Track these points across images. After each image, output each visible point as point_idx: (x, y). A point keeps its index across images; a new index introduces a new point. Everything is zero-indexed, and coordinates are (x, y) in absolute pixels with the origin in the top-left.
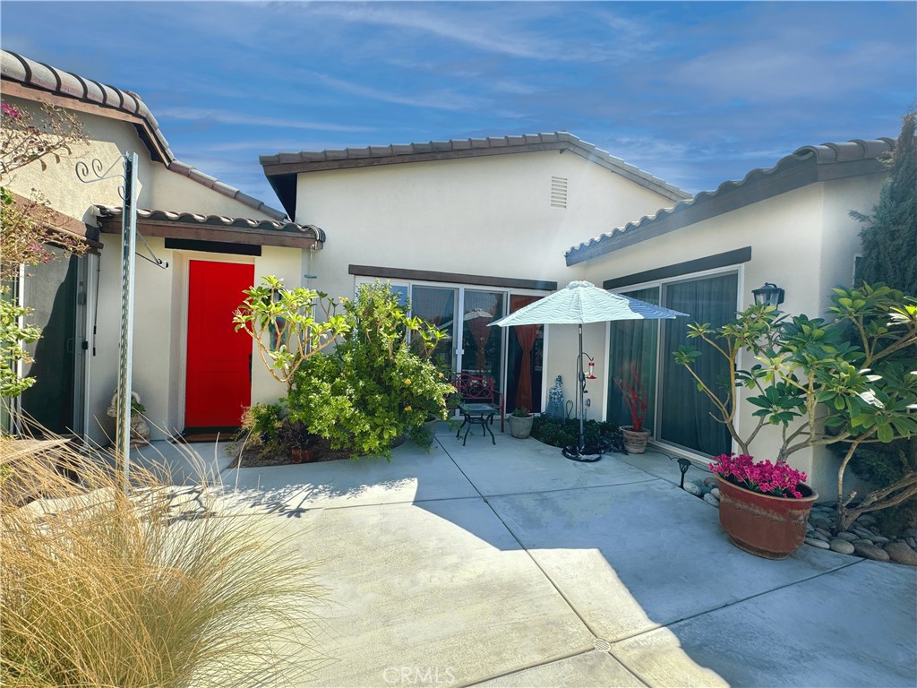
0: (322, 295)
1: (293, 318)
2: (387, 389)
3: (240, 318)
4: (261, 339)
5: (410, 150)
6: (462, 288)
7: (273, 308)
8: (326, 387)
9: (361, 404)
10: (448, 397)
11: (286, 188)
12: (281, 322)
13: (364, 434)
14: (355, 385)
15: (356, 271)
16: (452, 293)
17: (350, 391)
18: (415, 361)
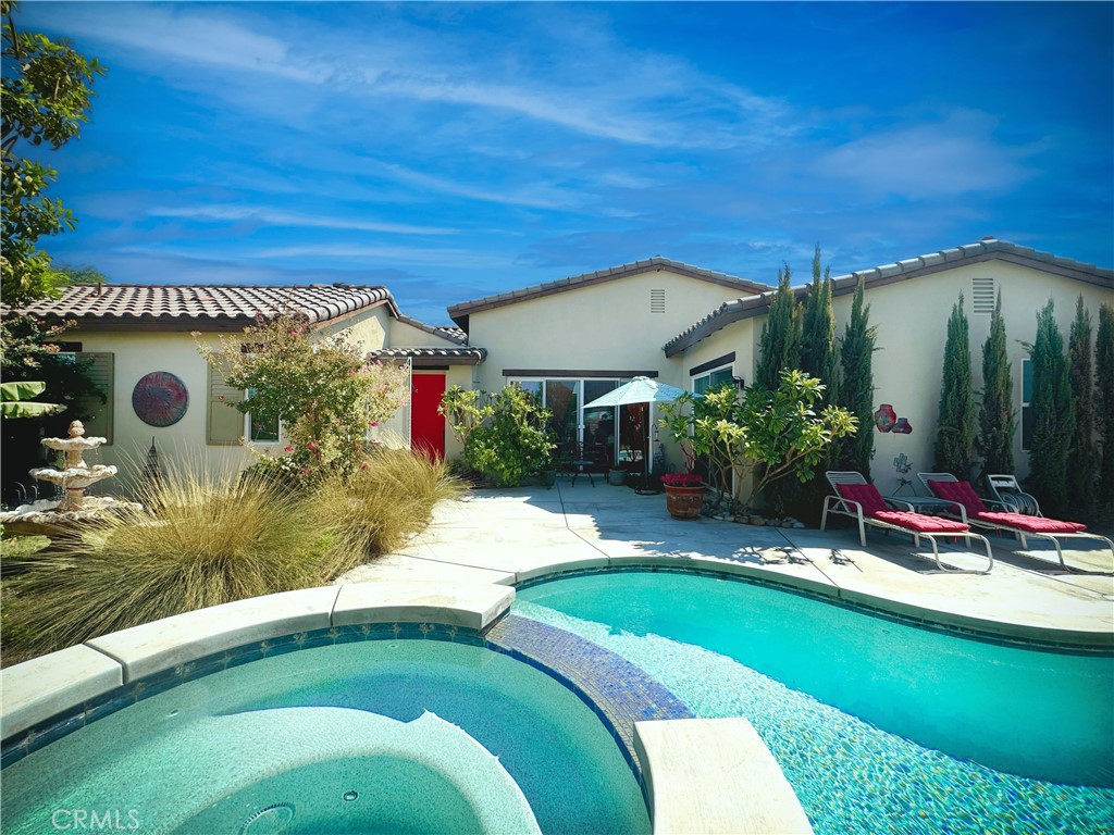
0: (483, 392)
1: (465, 407)
2: (517, 446)
3: (440, 409)
4: (449, 420)
5: (540, 289)
6: (582, 380)
7: (455, 403)
8: (483, 445)
9: (502, 455)
10: (551, 451)
11: (463, 323)
12: (460, 410)
13: (502, 470)
14: (498, 444)
15: (507, 373)
16: (574, 383)
17: (495, 447)
18: (531, 429)
